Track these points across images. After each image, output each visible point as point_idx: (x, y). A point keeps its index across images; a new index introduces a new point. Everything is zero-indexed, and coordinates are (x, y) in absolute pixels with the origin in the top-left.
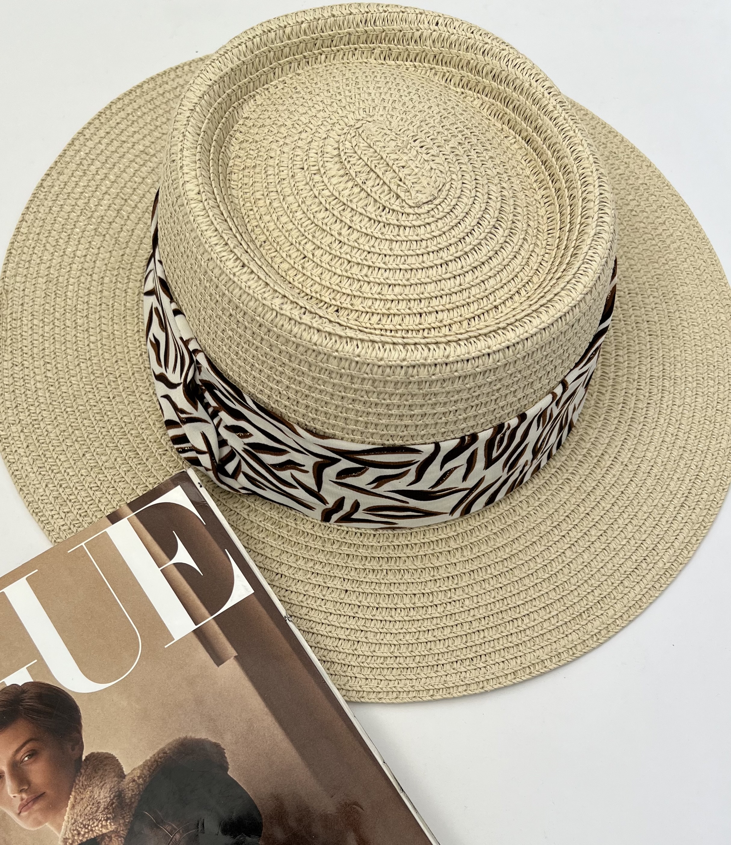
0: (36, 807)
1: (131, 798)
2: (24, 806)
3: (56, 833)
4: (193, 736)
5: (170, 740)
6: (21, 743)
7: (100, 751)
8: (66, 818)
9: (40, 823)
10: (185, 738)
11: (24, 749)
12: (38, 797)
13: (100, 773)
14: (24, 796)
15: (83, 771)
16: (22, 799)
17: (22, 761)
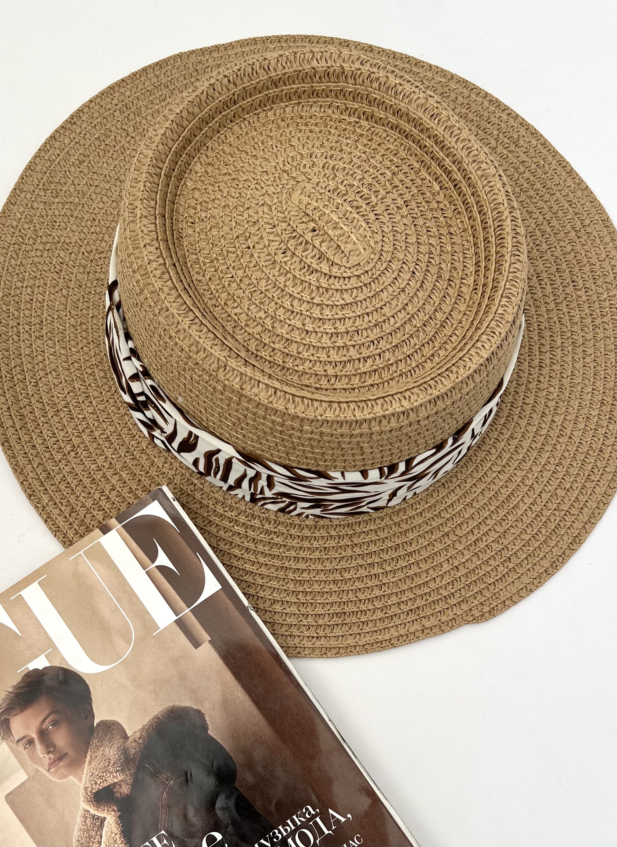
0: (61, 764)
1: (134, 755)
2: (52, 764)
3: (79, 783)
4: (179, 704)
5: (162, 708)
6: (45, 716)
7: (108, 719)
8: (85, 771)
9: (66, 777)
10: (173, 707)
11: (48, 720)
12: (62, 757)
13: (109, 736)
14: (51, 756)
15: (95, 735)
16: (50, 759)
17: (48, 729)
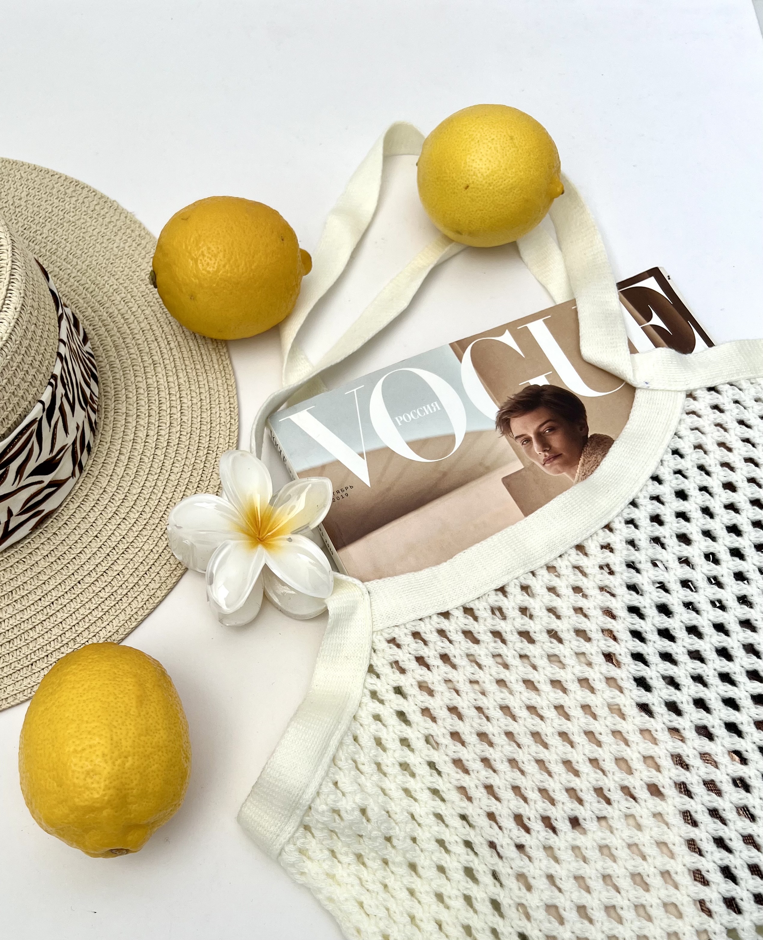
0: (556, 462)
2: (547, 461)
3: (571, 479)
6: (543, 422)
7: (601, 433)
8: (578, 471)
9: (559, 472)
11: (546, 425)
12: (557, 456)
13: (602, 446)
14: (547, 454)
15: (589, 444)
16: (545, 456)
17: (544, 432)
